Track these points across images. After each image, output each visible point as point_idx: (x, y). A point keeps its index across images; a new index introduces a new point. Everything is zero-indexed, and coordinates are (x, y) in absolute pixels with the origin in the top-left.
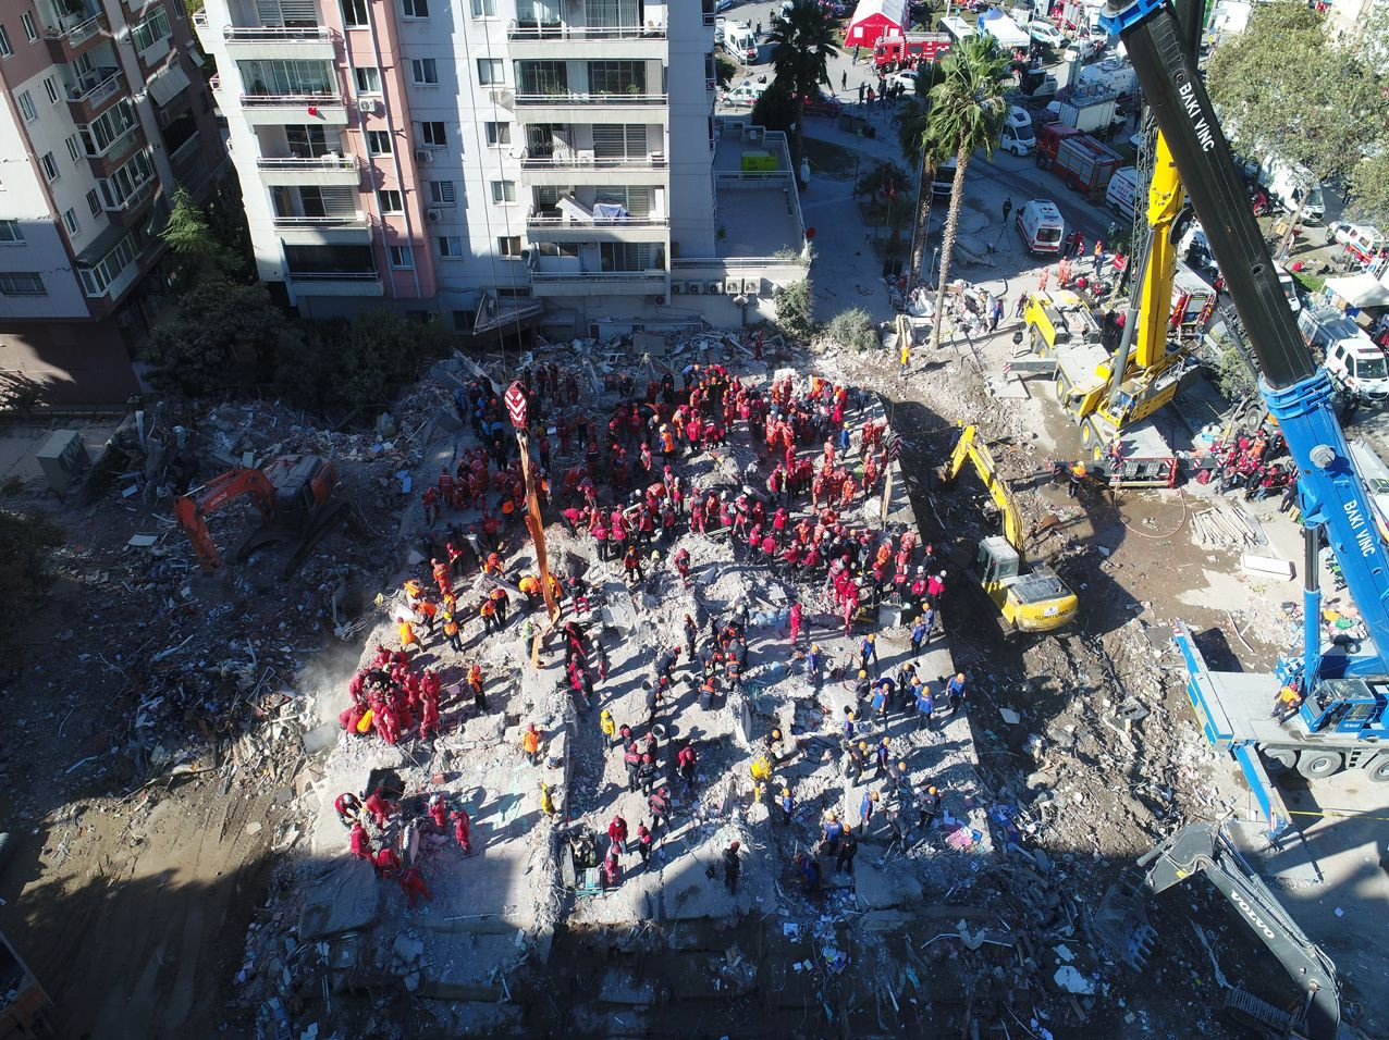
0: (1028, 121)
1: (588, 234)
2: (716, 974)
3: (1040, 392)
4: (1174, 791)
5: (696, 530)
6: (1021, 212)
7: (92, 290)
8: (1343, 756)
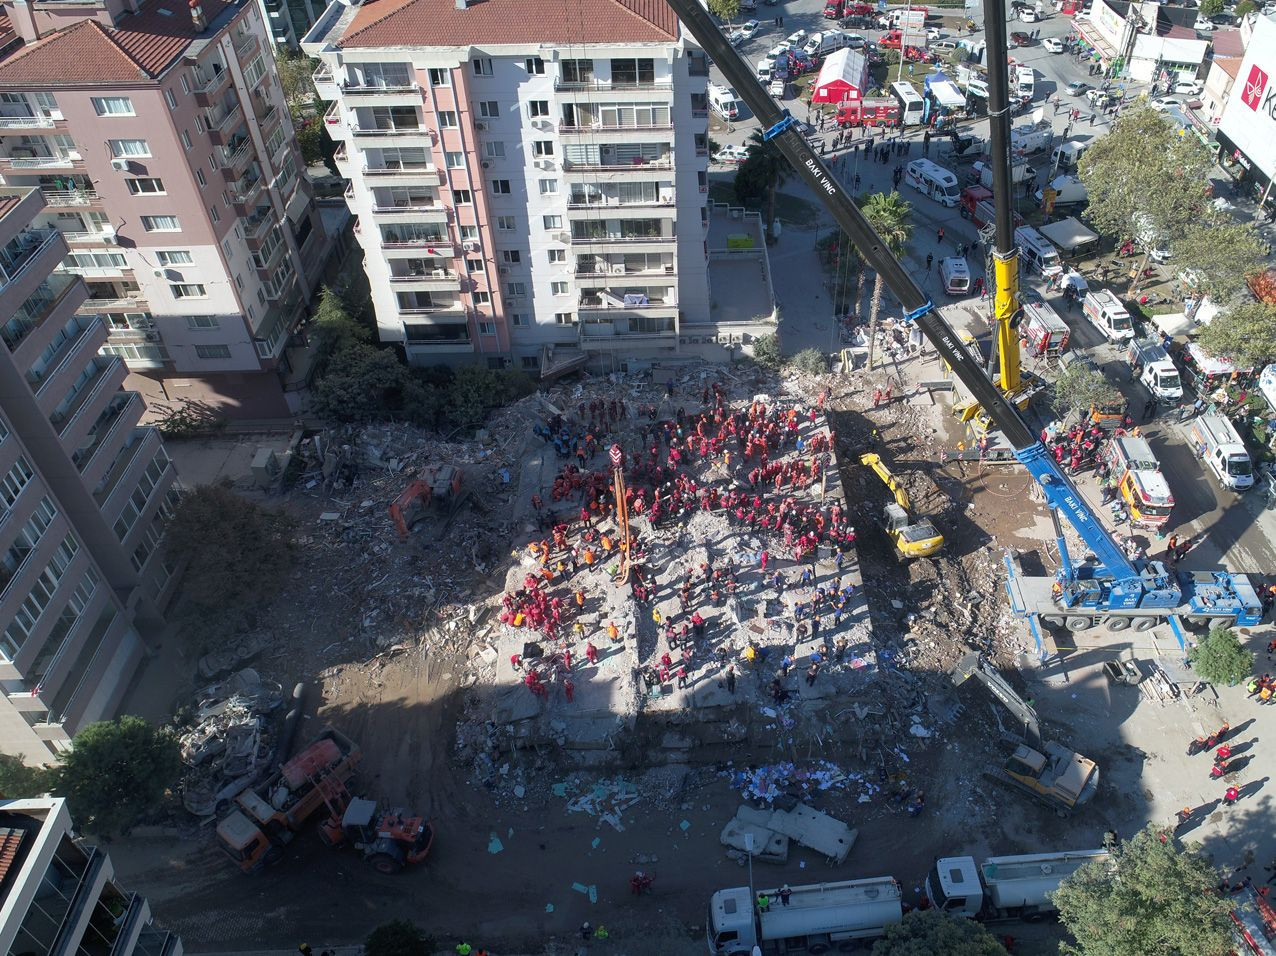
0: (955, 182)
1: (622, 314)
2: (725, 732)
3: (942, 400)
4: (992, 640)
5: (705, 509)
6: (941, 262)
7: (264, 353)
8: (1091, 619)
